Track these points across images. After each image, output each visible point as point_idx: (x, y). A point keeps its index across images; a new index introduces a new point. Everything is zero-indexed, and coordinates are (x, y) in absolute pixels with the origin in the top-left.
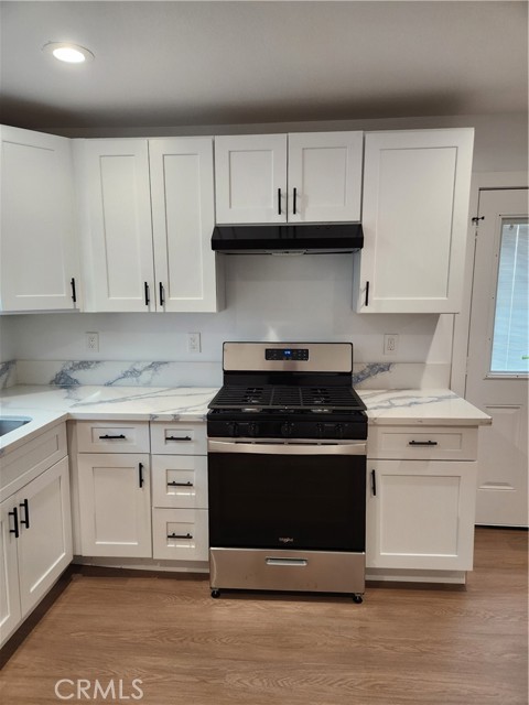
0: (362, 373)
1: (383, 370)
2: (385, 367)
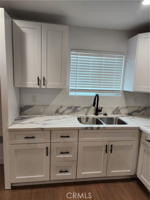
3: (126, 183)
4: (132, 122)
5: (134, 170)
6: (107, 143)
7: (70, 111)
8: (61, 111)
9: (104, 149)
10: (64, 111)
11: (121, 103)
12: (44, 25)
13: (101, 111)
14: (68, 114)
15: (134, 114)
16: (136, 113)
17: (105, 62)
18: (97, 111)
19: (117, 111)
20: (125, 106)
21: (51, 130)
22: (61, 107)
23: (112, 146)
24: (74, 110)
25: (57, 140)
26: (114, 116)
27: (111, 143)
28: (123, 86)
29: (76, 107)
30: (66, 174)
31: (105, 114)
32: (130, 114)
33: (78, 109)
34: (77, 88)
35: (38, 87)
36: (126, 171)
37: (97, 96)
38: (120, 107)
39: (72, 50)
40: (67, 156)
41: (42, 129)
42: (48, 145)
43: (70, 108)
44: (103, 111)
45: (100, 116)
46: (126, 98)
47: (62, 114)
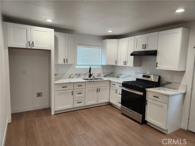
0: (165, 83)
1: (170, 84)
2: (170, 83)
3: (106, 106)
4: (105, 79)
5: (108, 100)
6: (97, 88)
7: (76, 76)
8: (72, 76)
9: (96, 91)
10: (74, 76)
11: (100, 71)
12: (67, 34)
13: (92, 75)
14: (76, 78)
15: (107, 76)
16: (108, 76)
17: (92, 51)
18: (90, 75)
19: (99, 75)
20: (102, 72)
21: (74, 83)
22: (72, 74)
23: (99, 89)
24: (79, 75)
25: (77, 87)
26: (98, 78)
27: (99, 88)
28: (101, 63)
29: (80, 74)
30: (80, 104)
31: (94, 77)
32: (105, 76)
33: (81, 75)
34: (80, 64)
35: (64, 63)
36: (106, 100)
37: (90, 68)
38: (100, 73)
39: (78, 44)
40: (81, 95)
41: (70, 83)
42: (73, 90)
43: (76, 75)
44: (93, 76)
45: (91, 78)
46: (103, 69)
47: (72, 78)
